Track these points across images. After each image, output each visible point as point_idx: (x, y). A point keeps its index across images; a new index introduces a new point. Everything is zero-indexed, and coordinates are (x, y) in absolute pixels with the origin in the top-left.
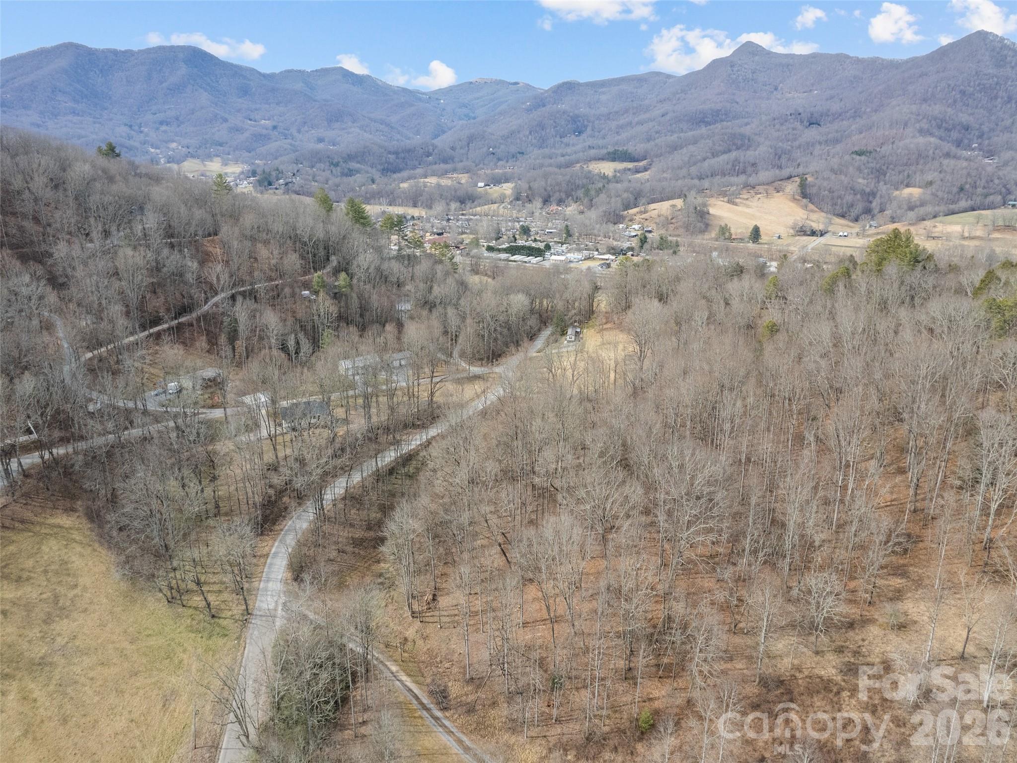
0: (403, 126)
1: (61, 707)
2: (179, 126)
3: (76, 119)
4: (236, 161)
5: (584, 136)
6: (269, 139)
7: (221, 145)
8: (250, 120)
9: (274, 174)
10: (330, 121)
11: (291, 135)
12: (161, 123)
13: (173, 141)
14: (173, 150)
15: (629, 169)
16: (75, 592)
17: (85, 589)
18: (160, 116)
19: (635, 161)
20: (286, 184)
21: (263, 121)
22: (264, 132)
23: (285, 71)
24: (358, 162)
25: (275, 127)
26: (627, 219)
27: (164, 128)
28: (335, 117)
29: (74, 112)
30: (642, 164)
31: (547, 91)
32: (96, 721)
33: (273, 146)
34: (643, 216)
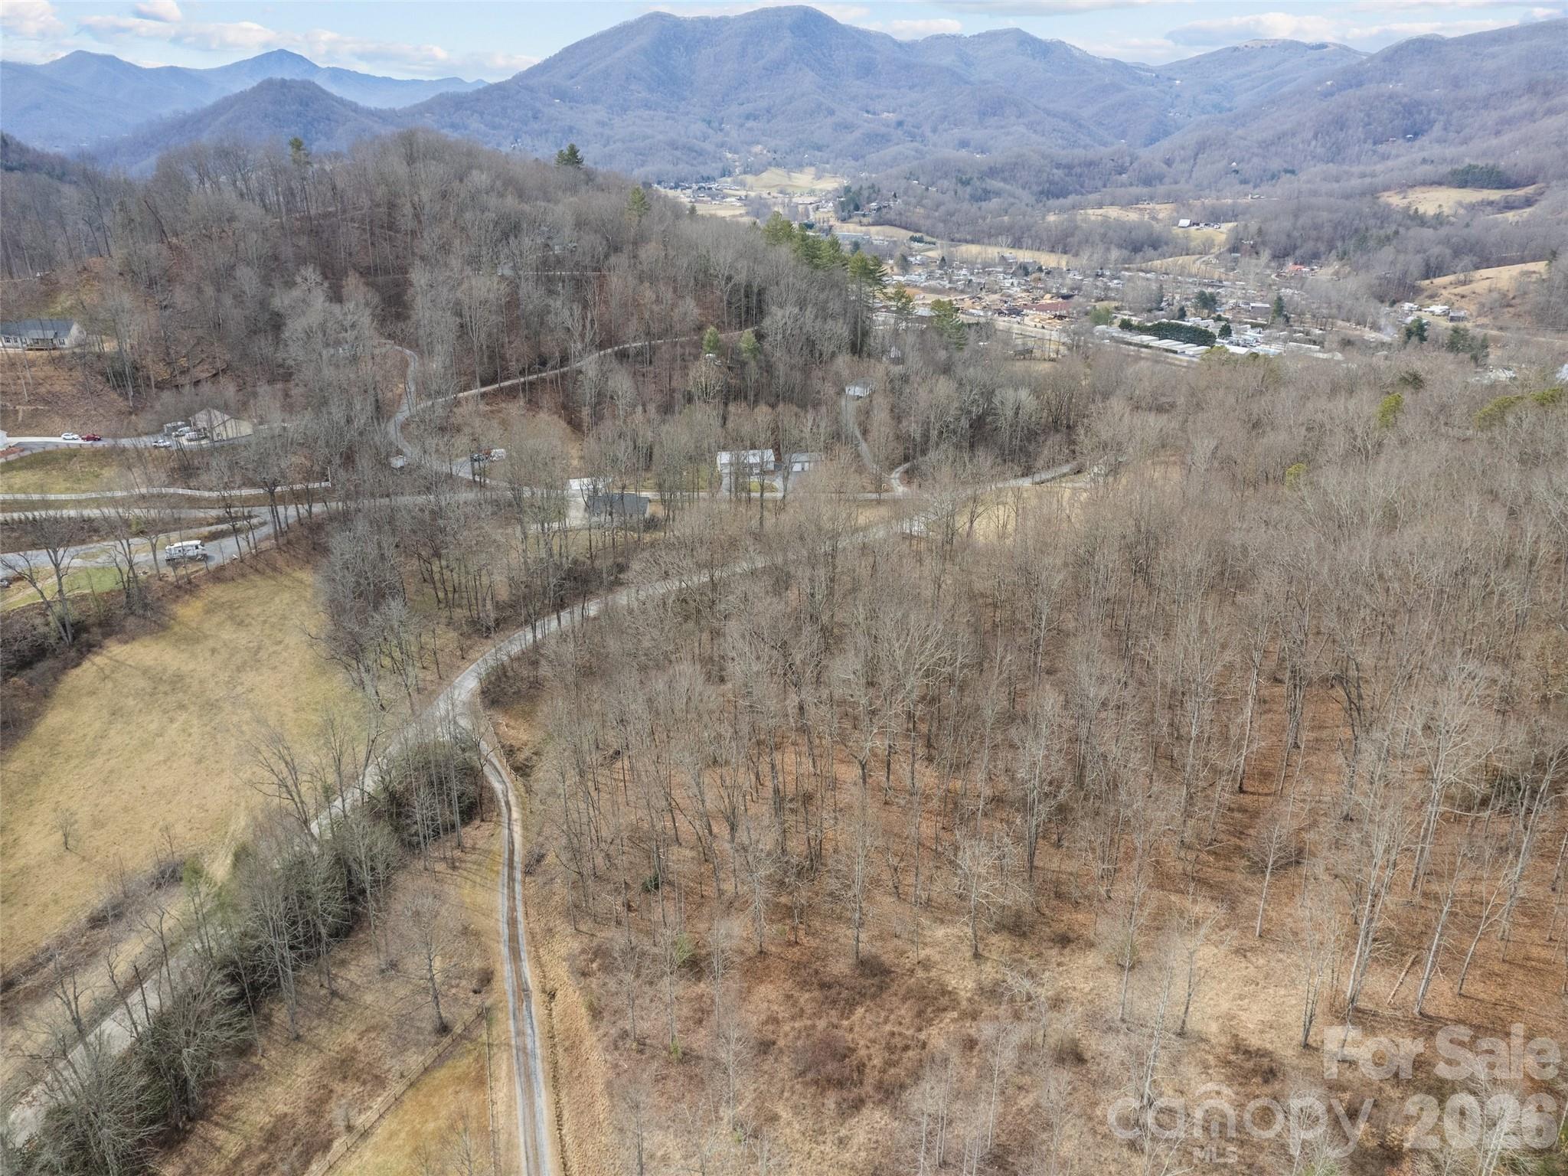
0: (1101, 124)
1: (204, 747)
2: (769, 121)
3: (646, 113)
4: (835, 173)
5: (1424, 140)
6: (888, 141)
7: (819, 149)
8: (868, 112)
9: (865, 193)
10: (983, 114)
11: (923, 136)
12: (748, 118)
13: (758, 143)
14: (756, 155)
15: (1491, 203)
16: (276, 648)
17: (287, 647)
18: (748, 107)
19: (1508, 187)
20: (879, 209)
21: (886, 114)
22: (883, 130)
23: (932, 37)
24: (1004, 180)
25: (900, 124)
26: (1426, 294)
27: (750, 124)
28: (992, 108)
29: (647, 106)
30: (1521, 192)
31: (1372, 58)
32: (223, 771)
33: (890, 151)
34: (1460, 290)
